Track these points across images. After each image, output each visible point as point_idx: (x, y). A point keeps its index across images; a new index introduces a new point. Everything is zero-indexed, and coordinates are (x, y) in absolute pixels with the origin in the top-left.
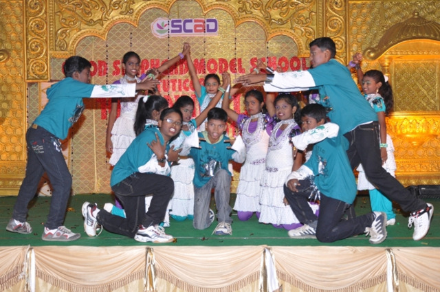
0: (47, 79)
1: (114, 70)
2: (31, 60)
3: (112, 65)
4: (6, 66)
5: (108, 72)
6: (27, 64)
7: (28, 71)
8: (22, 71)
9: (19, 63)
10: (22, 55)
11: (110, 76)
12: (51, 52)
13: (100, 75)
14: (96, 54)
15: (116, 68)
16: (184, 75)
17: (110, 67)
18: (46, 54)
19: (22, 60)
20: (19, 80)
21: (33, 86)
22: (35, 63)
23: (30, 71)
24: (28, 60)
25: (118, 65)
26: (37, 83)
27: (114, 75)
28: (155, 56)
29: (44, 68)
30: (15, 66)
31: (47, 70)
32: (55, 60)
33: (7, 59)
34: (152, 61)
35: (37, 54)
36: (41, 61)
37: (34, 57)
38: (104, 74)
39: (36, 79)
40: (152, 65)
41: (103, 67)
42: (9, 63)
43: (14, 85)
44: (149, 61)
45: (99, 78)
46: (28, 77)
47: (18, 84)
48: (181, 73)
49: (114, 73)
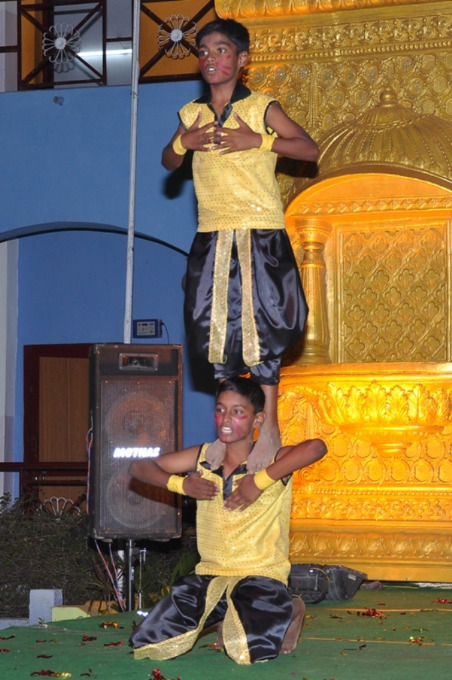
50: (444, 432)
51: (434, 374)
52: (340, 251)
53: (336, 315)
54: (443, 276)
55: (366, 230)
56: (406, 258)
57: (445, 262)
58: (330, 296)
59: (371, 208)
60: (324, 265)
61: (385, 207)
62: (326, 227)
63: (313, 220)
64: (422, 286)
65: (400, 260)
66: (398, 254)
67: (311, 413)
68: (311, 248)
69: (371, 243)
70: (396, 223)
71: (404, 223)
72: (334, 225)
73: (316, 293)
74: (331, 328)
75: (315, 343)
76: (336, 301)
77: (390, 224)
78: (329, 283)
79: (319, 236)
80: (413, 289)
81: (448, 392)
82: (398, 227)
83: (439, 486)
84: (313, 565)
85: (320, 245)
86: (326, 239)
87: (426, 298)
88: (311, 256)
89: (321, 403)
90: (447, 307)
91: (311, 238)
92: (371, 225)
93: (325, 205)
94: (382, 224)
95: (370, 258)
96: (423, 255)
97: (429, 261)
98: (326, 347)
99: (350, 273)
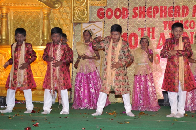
0: (87, 21)
1: (134, 14)
2: (77, 7)
3: (132, 10)
4: (59, 12)
5: (129, 15)
6: (74, 10)
7: (74, 15)
8: (70, 15)
9: (68, 10)
10: (70, 4)
11: (131, 18)
12: (90, 2)
13: (123, 18)
14: (121, 3)
15: (134, 12)
16: (185, 18)
17: (131, 12)
18: (87, 3)
19: (70, 8)
20: (68, 22)
21: (77, 26)
22: (79, 10)
23: (76, 15)
24: (74, 7)
25: (136, 11)
26: (80, 23)
27: (133, 18)
28: (163, 4)
29: (85, 13)
30: (66, 12)
31: (87, 15)
32: (92, 7)
33: (61, 7)
34: (161, 7)
35: (81, 3)
36: (83, 8)
37: (79, 5)
38: (126, 18)
39: (80, 21)
40: (161, 10)
41: (125, 13)
42: (61, 10)
43: (65, 25)
44: (159, 7)
45: (122, 20)
46: (74, 19)
47: (67, 24)
48: (183, 16)
49: (134, 17)
50: (38, 63)
51: (36, 49)
52: (12, 16)
53: (11, 32)
54: (39, 24)
55: (19, 11)
56: (30, 19)
57: (40, 20)
58: (9, 27)
59: (20, 5)
60: (8, 19)
61: (24, 5)
62: (8, 9)
63: (5, 7)
64: (34, 26)
65: (28, 19)
66: (28, 17)
67: (4, 58)
68: (4, 14)
69: (21, 14)
70: (27, 10)
71: (29, 10)
72: (11, 9)
73: (6, 27)
74: (9, 36)
75: (5, 39)
76: (11, 29)
77: (26, 10)
78: (9, 24)
79: (6, 11)
80: (31, 27)
81: (40, 53)
82: (28, 11)
83: (37, 77)
84: (2, 97)
85: (7, 14)
86: (8, 12)
87: (35, 29)
88: (4, 17)
89: (6, 55)
90: (40, 32)
91: (4, 12)
92: (20, 10)
93: (8, 4)
94: (23, 10)
95: (20, 18)
96: (34, 18)
97: (36, 20)
98: (8, 40)
99: (15, 22)
